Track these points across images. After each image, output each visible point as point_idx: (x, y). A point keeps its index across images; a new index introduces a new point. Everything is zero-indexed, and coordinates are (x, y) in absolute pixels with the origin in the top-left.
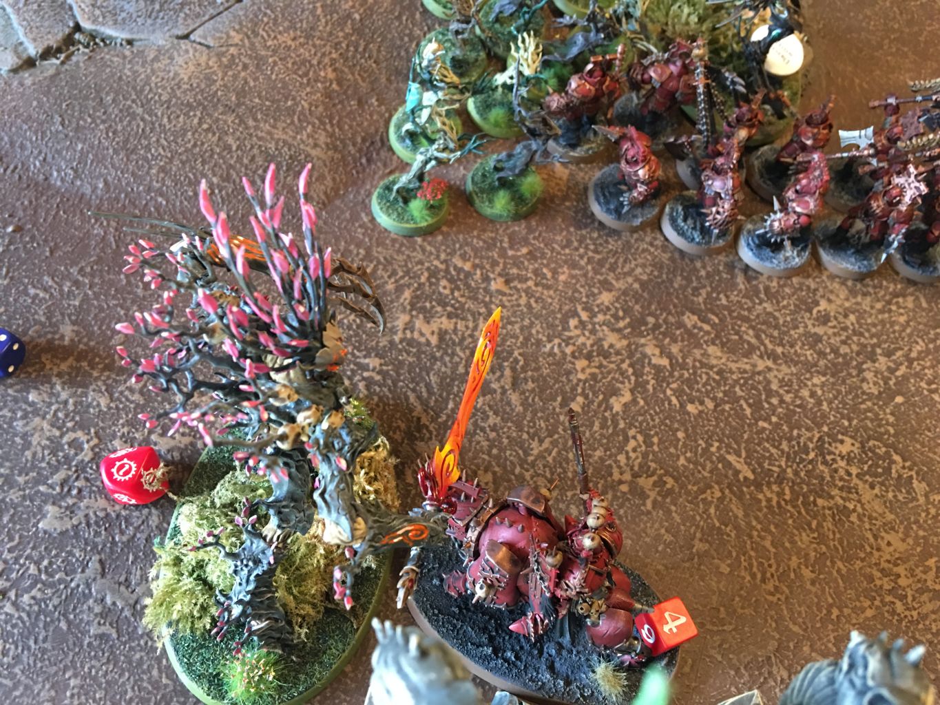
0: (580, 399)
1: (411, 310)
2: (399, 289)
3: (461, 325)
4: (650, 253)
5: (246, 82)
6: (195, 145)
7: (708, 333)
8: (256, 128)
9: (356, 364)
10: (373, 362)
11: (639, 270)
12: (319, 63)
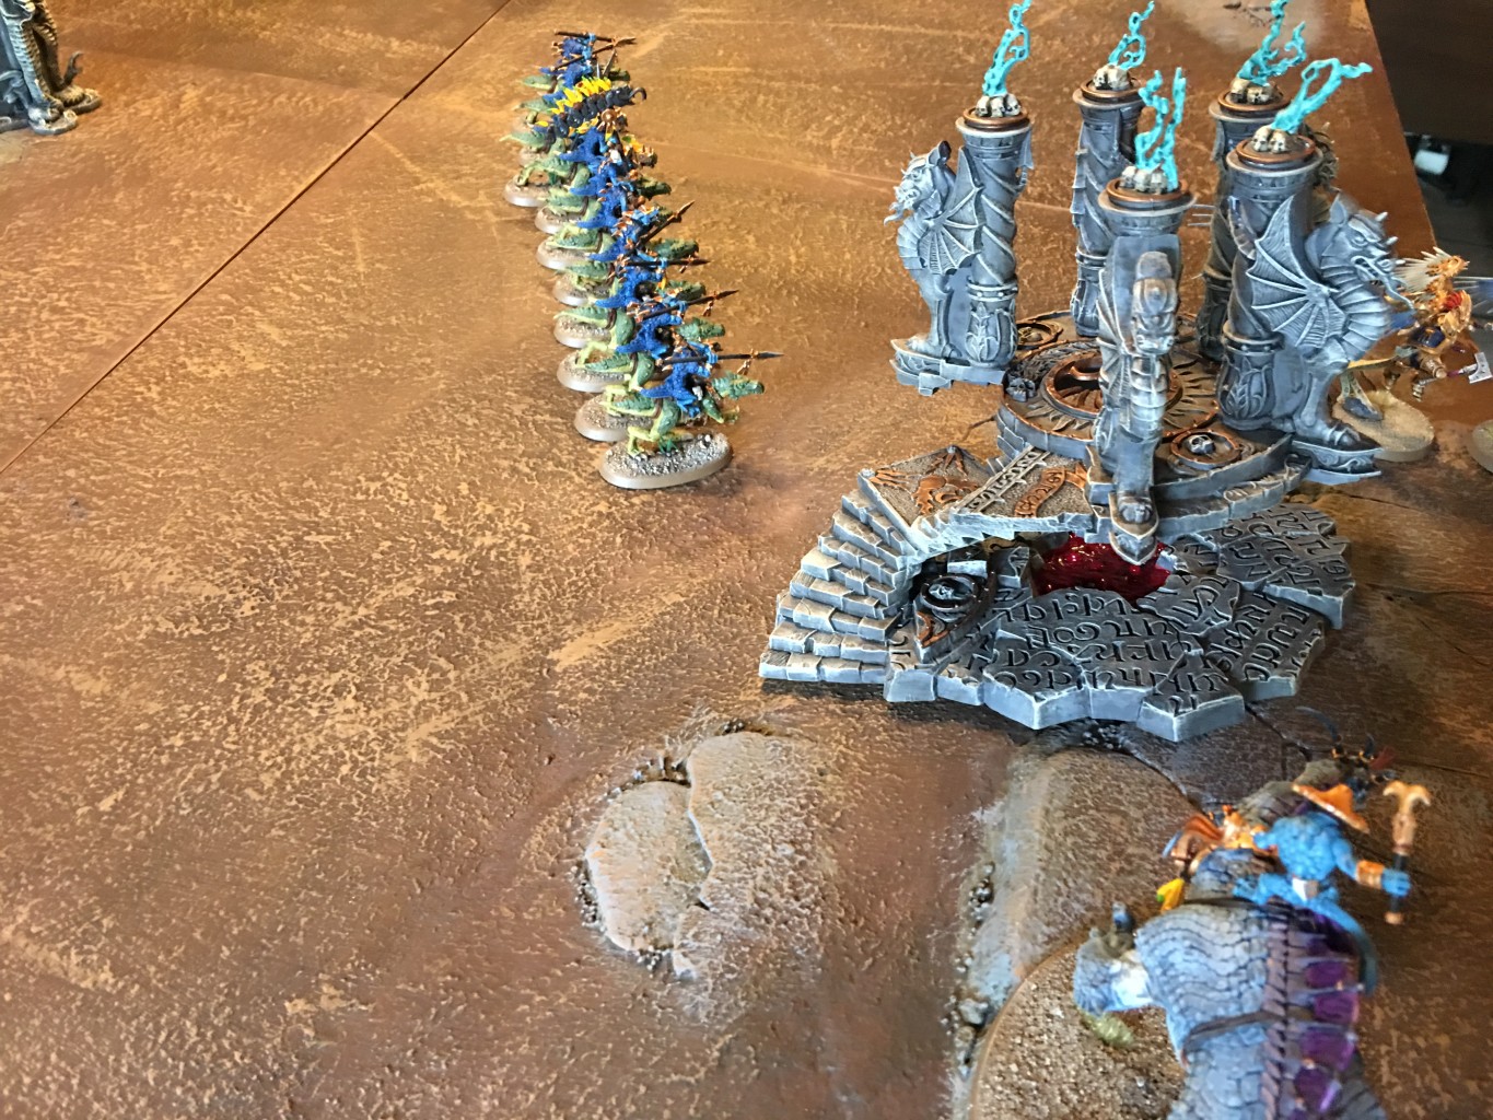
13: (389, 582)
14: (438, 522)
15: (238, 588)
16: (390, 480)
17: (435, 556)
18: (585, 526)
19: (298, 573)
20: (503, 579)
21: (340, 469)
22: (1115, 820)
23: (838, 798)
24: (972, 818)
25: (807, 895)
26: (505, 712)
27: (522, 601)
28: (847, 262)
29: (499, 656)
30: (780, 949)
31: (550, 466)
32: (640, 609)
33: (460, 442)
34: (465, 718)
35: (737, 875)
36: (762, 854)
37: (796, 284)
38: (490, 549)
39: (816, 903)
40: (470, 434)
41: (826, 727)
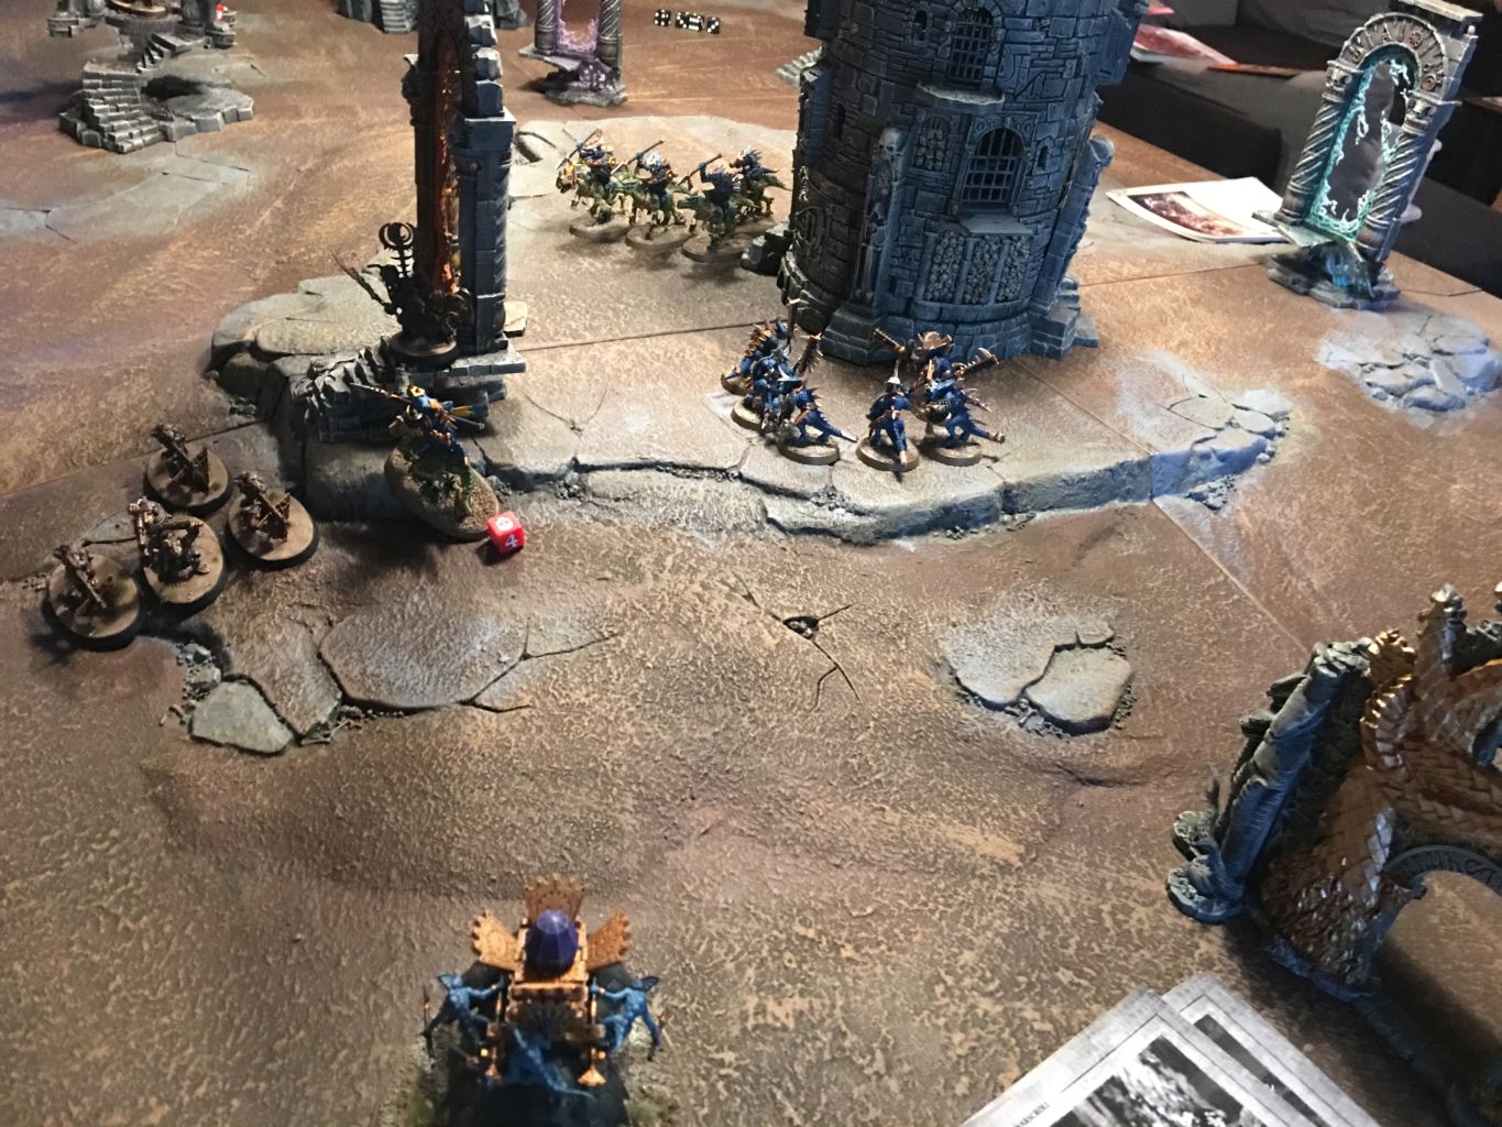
0: (965, 1080)
1: (758, 991)
2: (740, 969)
3: (817, 1003)
4: (1007, 902)
5: (542, 747)
6: (494, 821)
7: (1087, 989)
8: (558, 796)
9: (711, 1060)
10: (729, 1056)
11: (997, 923)
12: (616, 718)
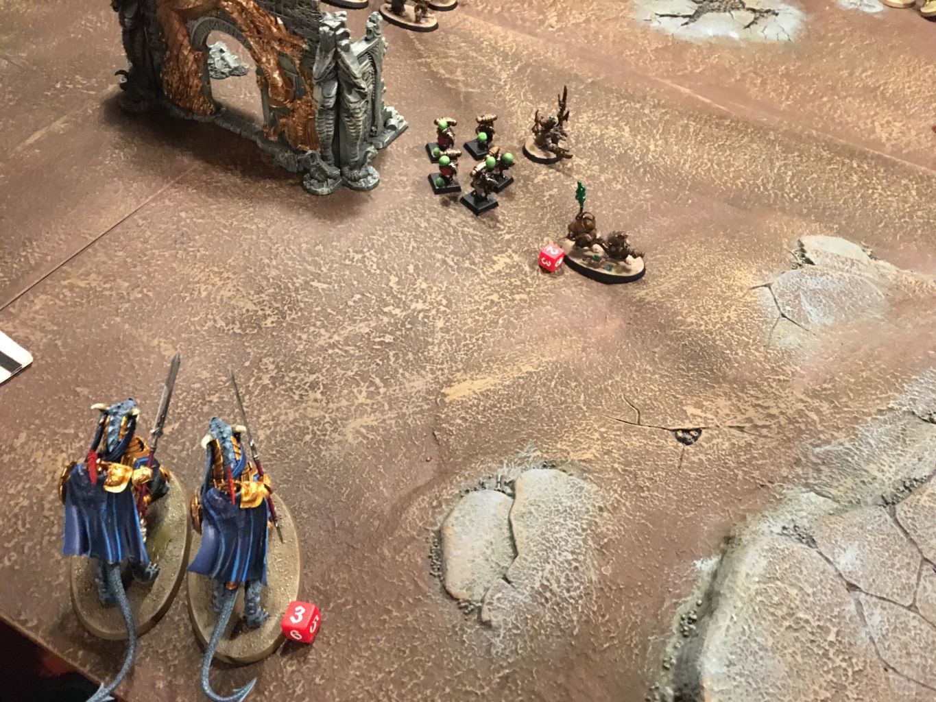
13: (355, 321)
14: (391, 288)
15: (266, 308)
16: (367, 254)
17: (386, 310)
18: (481, 308)
19: (302, 305)
20: (425, 334)
21: (339, 241)
22: (793, 592)
23: (608, 529)
24: (695, 565)
25: (575, 590)
26: (409, 422)
27: (432, 351)
28: (689, 155)
29: (411, 384)
30: (551, 622)
31: (467, 264)
32: (505, 371)
33: (414, 237)
34: (384, 420)
35: (532, 565)
36: (551, 556)
37: (651, 166)
38: (419, 312)
39: (581, 597)
40: (422, 233)
41: (608, 479)
